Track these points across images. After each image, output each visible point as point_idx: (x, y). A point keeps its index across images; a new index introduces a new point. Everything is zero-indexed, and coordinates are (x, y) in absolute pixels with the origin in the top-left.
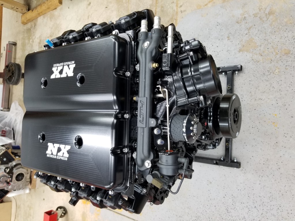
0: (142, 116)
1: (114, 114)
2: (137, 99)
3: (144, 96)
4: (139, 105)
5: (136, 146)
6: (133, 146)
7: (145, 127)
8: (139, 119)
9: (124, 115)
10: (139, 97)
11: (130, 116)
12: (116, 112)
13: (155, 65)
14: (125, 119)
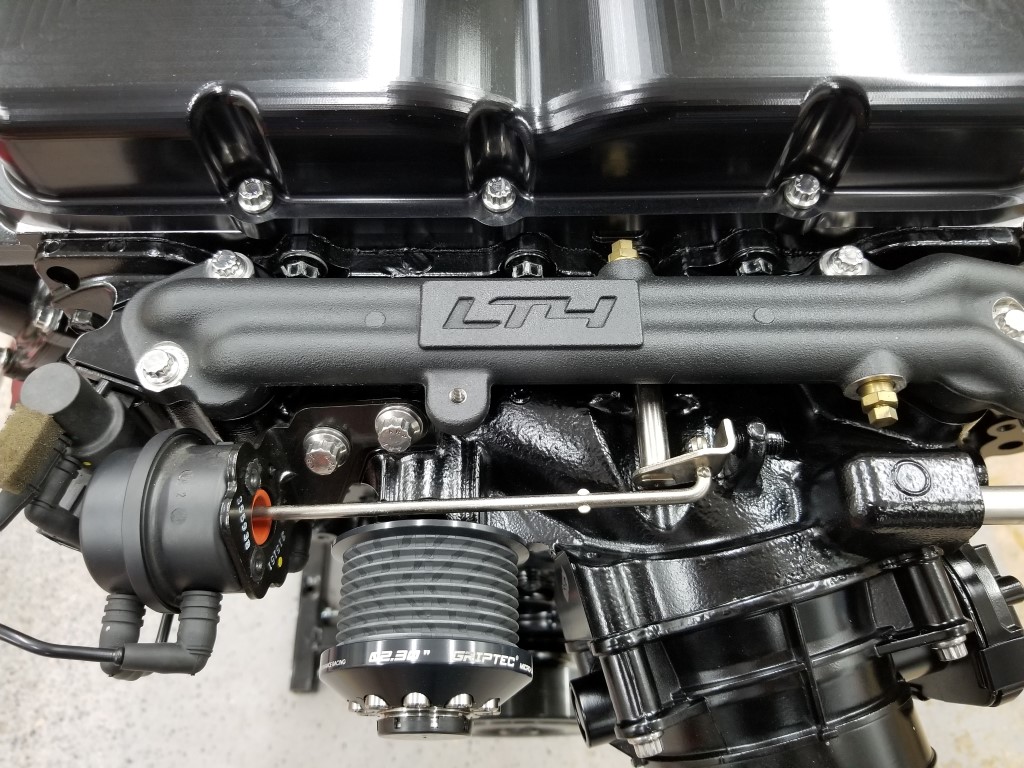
0: (500, 311)
1: (514, 98)
2: (624, 272)
3: (647, 327)
4: (583, 290)
5: (294, 270)
6: (288, 248)
7: (425, 342)
8: (484, 290)
9: (509, 176)
10: (641, 282)
11: (502, 221)
12: (528, 113)
13: (882, 401)
14: (479, 186)
